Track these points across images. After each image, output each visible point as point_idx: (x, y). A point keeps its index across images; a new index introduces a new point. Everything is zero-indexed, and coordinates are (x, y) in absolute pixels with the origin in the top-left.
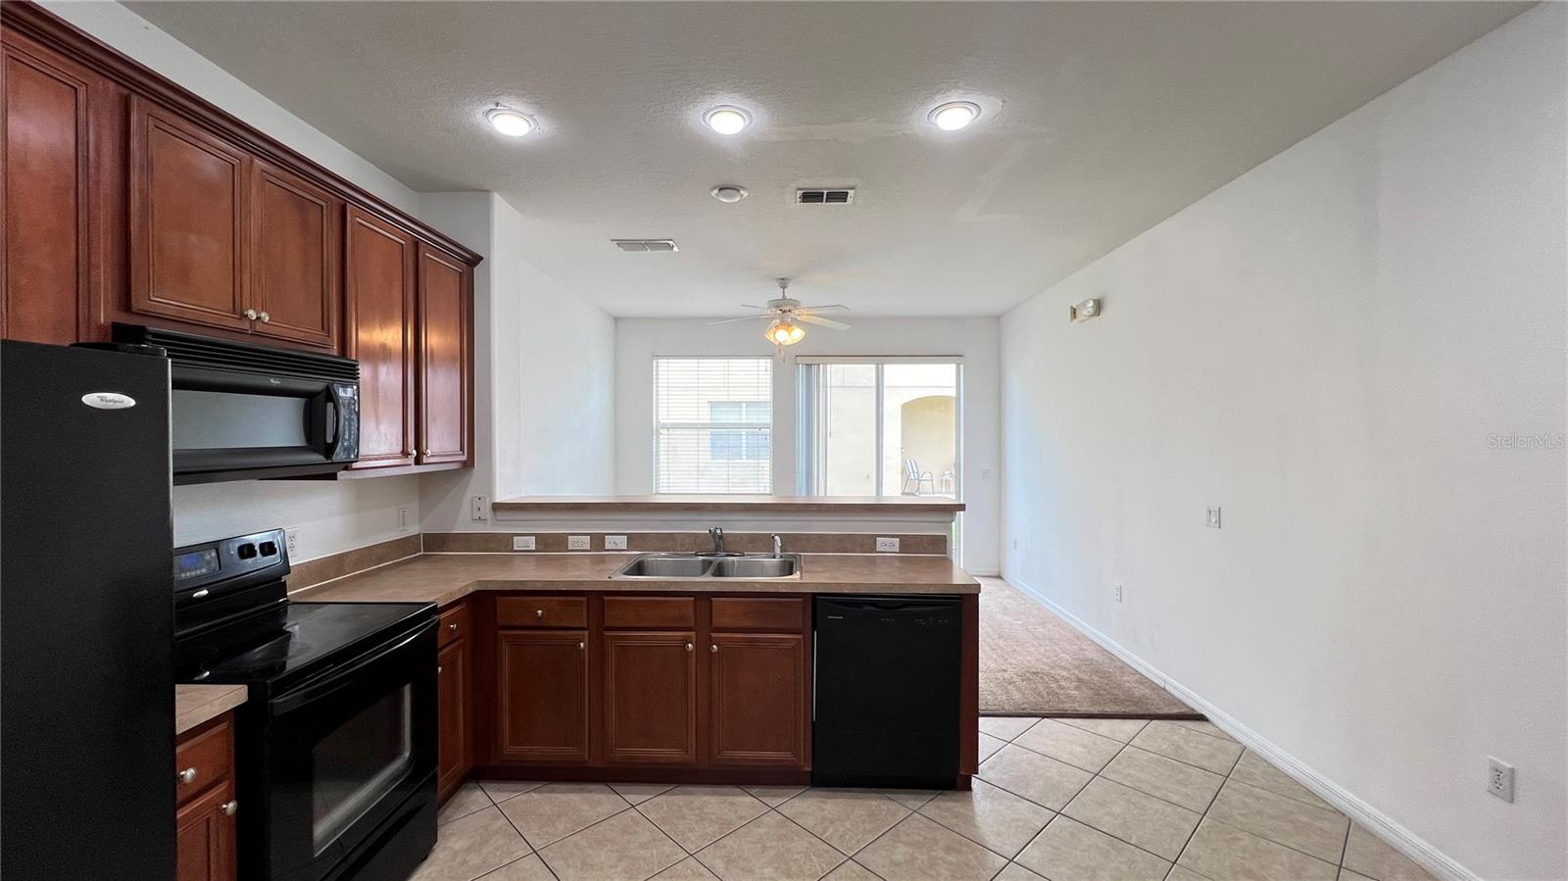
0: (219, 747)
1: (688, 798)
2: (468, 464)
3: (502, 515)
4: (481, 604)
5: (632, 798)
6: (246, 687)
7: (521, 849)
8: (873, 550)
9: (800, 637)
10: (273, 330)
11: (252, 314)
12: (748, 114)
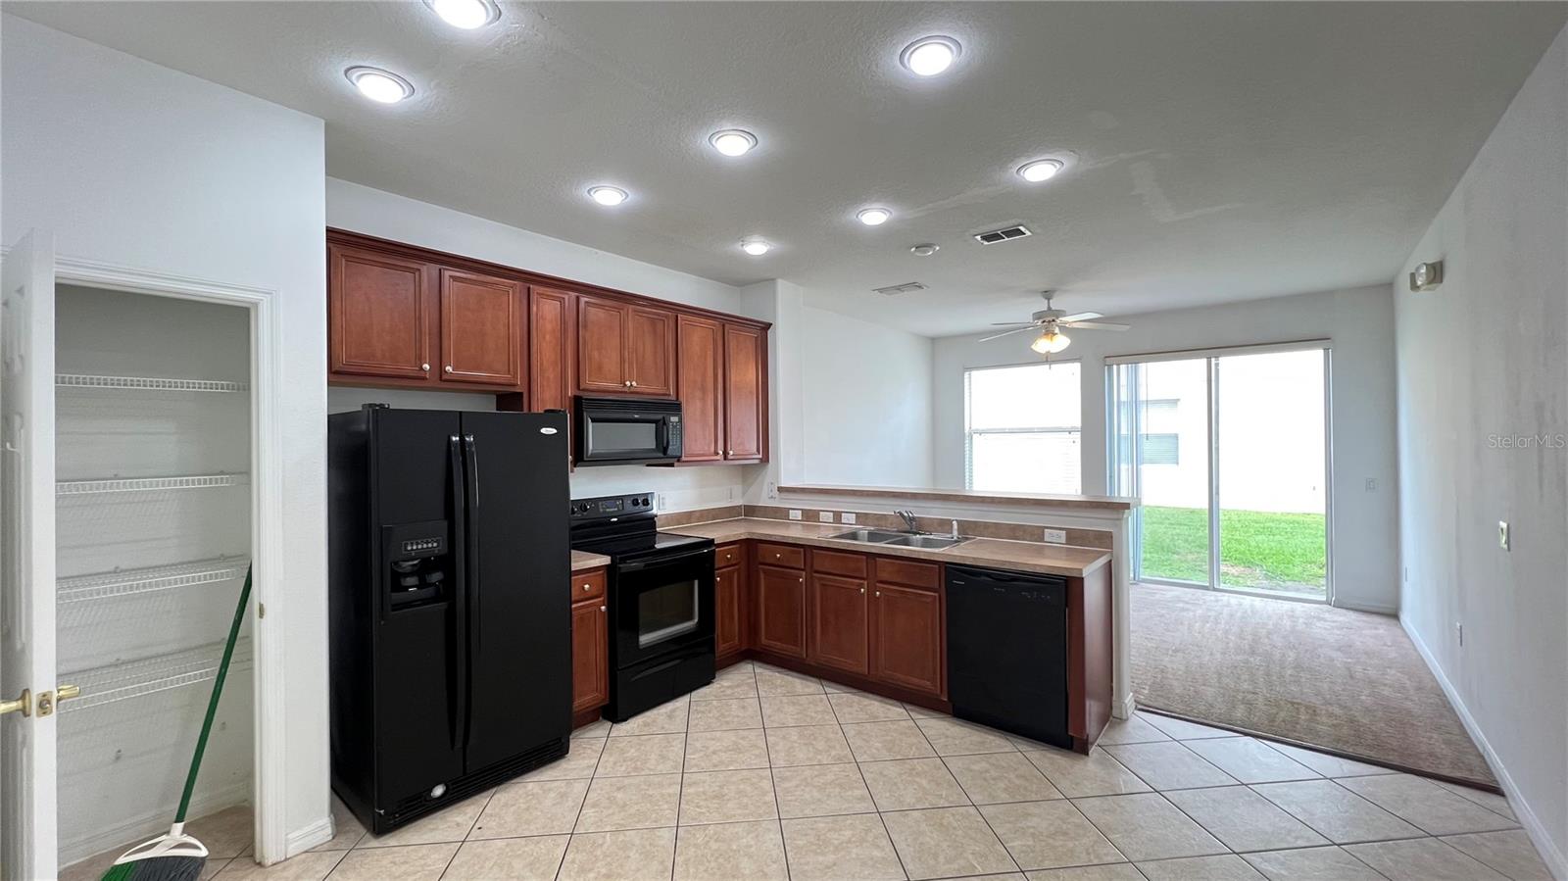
0: (600, 580)
1: (862, 699)
2: (765, 460)
3: (784, 495)
4: (750, 546)
5: (828, 690)
6: (609, 558)
7: (753, 694)
8: (1042, 540)
9: (936, 594)
10: (638, 390)
11: (628, 383)
12: (888, 211)
